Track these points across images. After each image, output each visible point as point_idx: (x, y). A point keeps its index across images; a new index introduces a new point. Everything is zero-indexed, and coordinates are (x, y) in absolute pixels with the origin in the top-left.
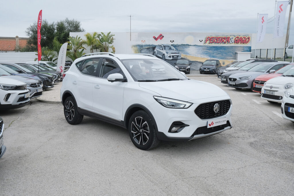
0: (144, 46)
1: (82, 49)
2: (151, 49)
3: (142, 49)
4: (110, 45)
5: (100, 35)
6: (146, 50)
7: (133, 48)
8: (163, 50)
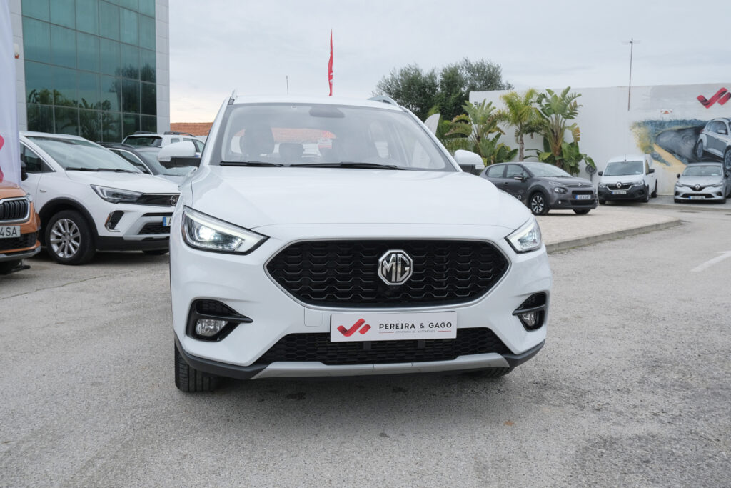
0: (666, 125)
1: (496, 133)
2: (690, 133)
3: (660, 132)
4: (569, 122)
5: (544, 96)
6: (672, 135)
7: (634, 130)
8: (727, 134)
